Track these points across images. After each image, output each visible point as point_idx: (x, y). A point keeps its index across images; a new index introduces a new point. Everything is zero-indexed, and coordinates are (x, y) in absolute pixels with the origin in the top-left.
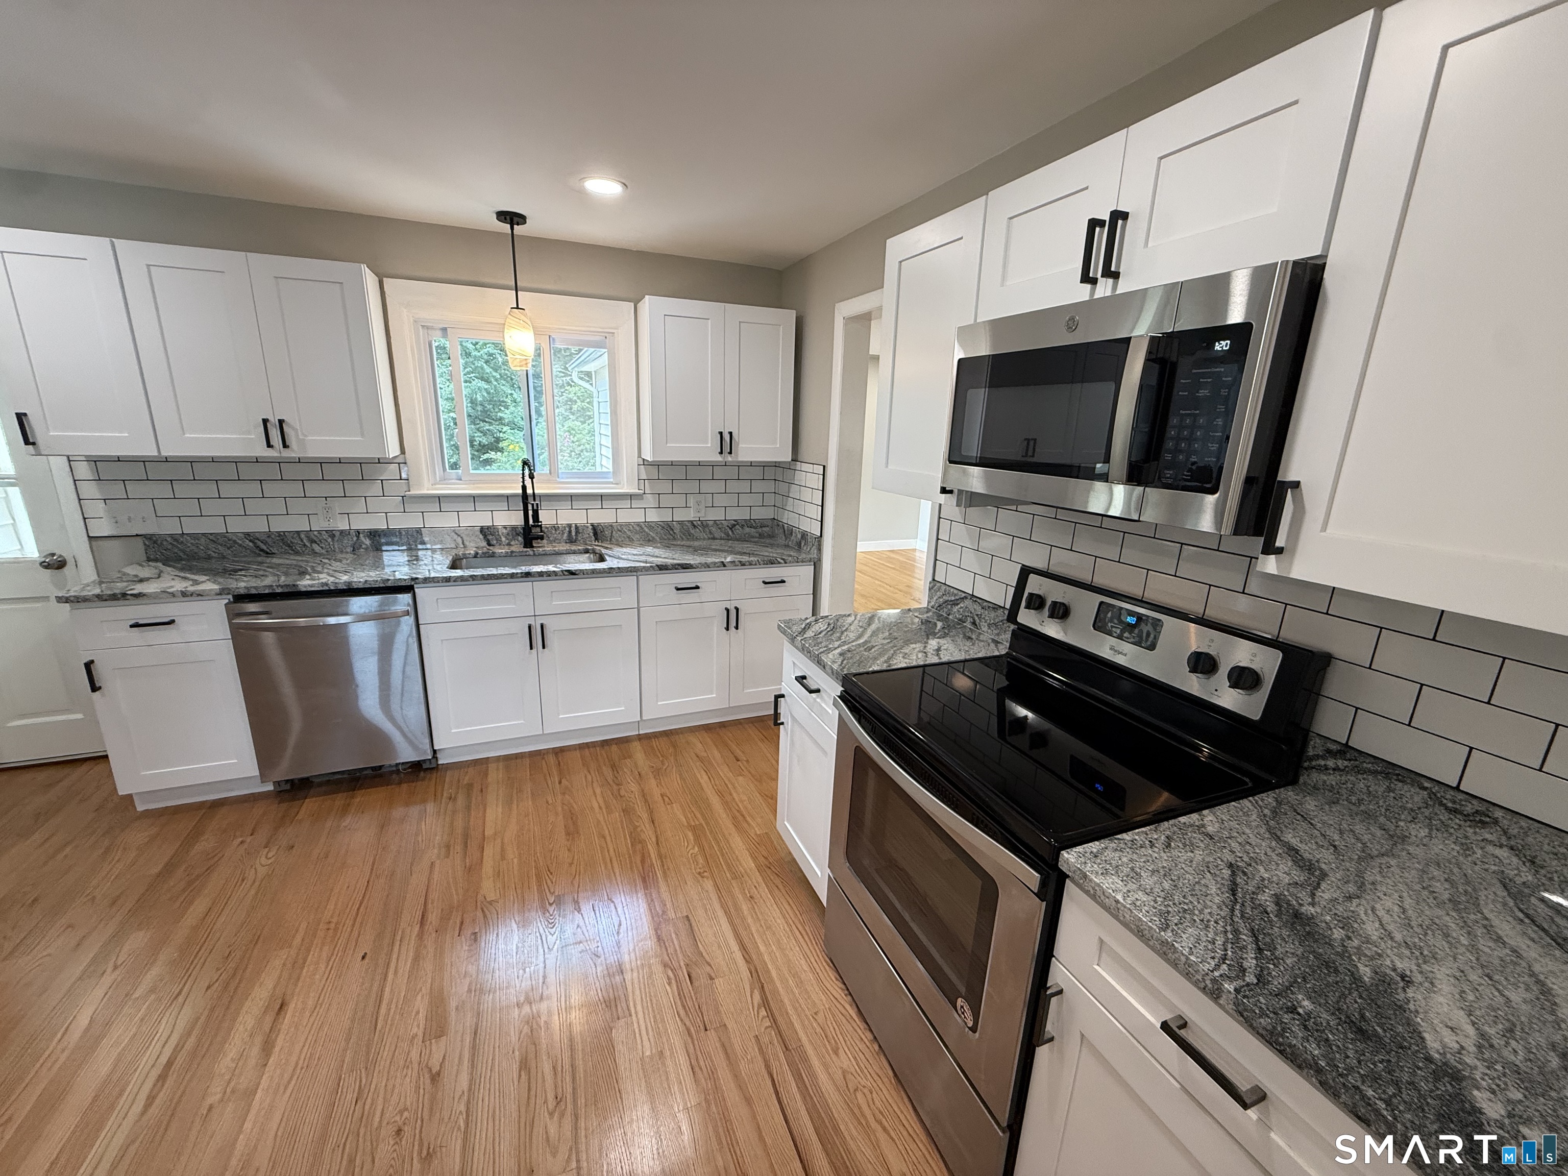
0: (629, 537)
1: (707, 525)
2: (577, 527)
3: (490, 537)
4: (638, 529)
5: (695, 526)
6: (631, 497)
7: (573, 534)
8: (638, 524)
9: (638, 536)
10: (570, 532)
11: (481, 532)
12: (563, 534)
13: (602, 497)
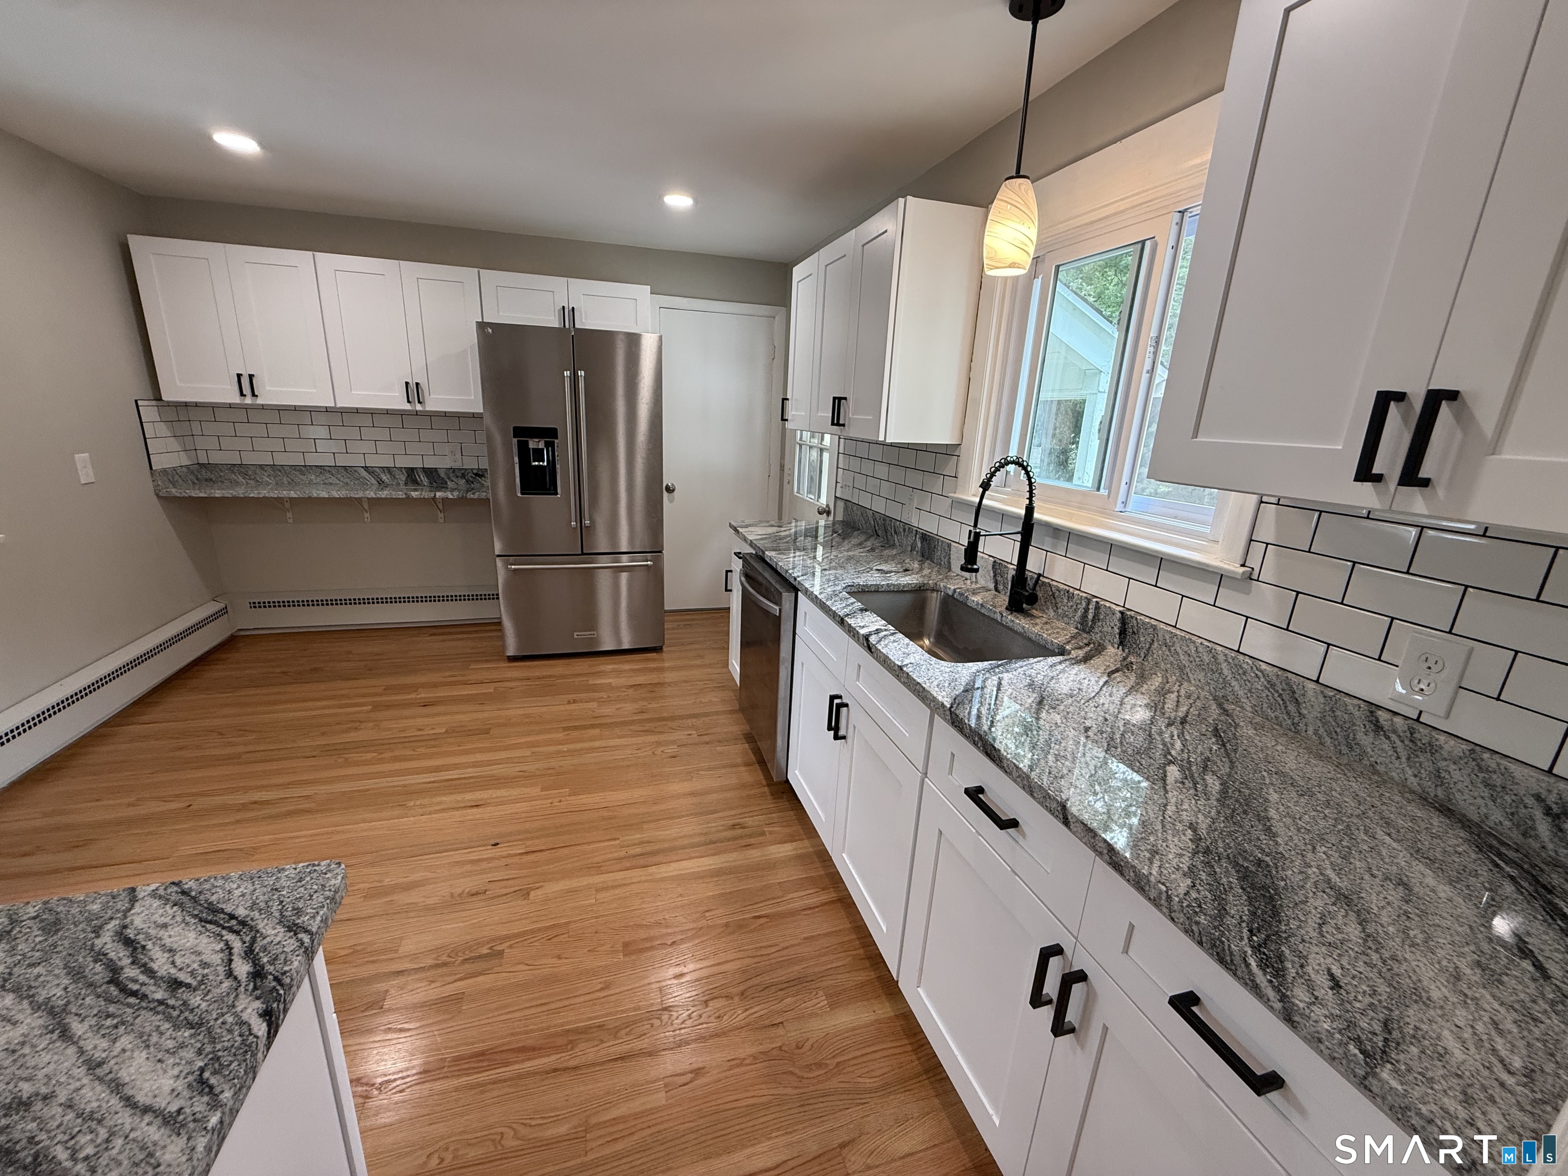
0: (1181, 669)
1: (1432, 749)
2: (1098, 607)
3: (999, 579)
4: (1206, 658)
5: (1378, 727)
6: (1221, 578)
7: (1090, 616)
8: (1211, 648)
9: (1201, 676)
10: (1086, 610)
11: (993, 566)
12: (1076, 611)
13: (1161, 562)
